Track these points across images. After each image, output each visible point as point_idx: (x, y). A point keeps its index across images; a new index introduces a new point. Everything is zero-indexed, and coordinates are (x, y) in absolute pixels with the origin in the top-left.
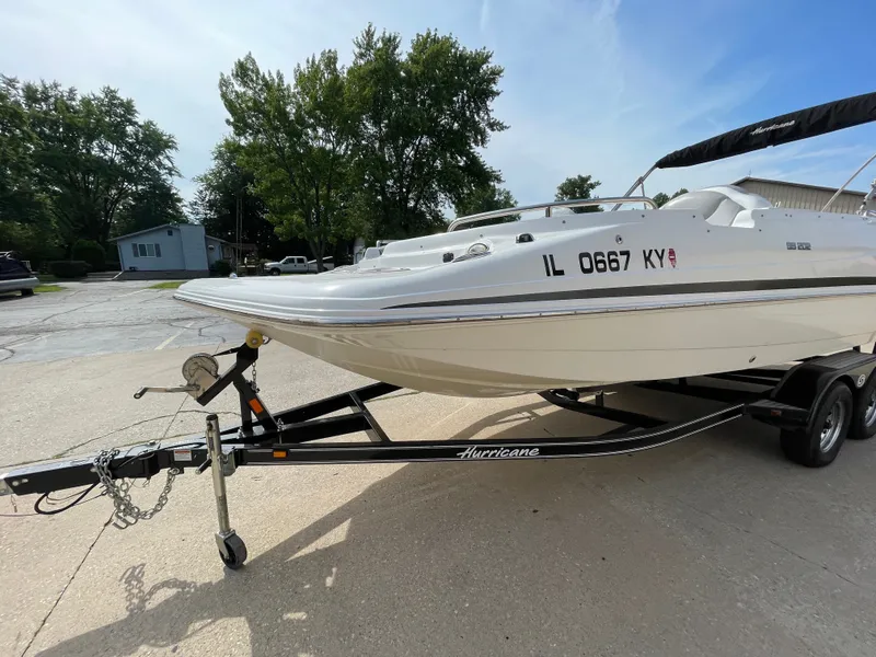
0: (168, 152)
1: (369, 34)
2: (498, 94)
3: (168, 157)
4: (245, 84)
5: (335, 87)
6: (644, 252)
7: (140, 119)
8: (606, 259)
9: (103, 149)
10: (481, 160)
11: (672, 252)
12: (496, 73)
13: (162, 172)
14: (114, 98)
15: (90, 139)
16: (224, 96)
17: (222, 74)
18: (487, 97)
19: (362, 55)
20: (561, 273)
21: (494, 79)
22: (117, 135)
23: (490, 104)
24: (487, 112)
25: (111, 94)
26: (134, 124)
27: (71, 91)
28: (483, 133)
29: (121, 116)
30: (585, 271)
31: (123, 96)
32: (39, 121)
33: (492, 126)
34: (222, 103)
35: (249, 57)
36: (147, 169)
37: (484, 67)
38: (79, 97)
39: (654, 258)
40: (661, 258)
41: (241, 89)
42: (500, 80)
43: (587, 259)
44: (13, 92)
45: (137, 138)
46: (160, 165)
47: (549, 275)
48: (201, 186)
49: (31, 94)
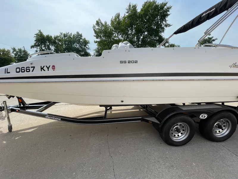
0: (88, 44)
1: (130, 6)
2: (169, 15)
3: (88, 46)
4: (98, 26)
5: (119, 23)
6: (41, 67)
7: (83, 38)
8: (25, 69)
9: (76, 46)
10: (163, 37)
11: (54, 66)
12: (169, 8)
13: (87, 49)
14: (79, 34)
15: (74, 44)
16: (94, 30)
17: (93, 25)
18: (166, 16)
19: (128, 12)
20: (9, 73)
21: (168, 10)
22: (79, 42)
23: (167, 19)
24: (166, 21)
25: (78, 33)
26: (82, 39)
27: (71, 33)
28: (163, 28)
29: (80, 37)
30: (17, 72)
31: (80, 33)
32: (65, 41)
33: (166, 26)
34: (94, 31)
35: (99, 19)
36: (84, 49)
37: (165, 7)
38: (72, 35)
39: (45, 68)
40: (48, 68)
41: (98, 27)
42: (170, 10)
43: (19, 69)
44: (62, 35)
45: (82, 42)
46: (86, 47)
47: (5, 73)
48: (95, 52)
49: (65, 36)
